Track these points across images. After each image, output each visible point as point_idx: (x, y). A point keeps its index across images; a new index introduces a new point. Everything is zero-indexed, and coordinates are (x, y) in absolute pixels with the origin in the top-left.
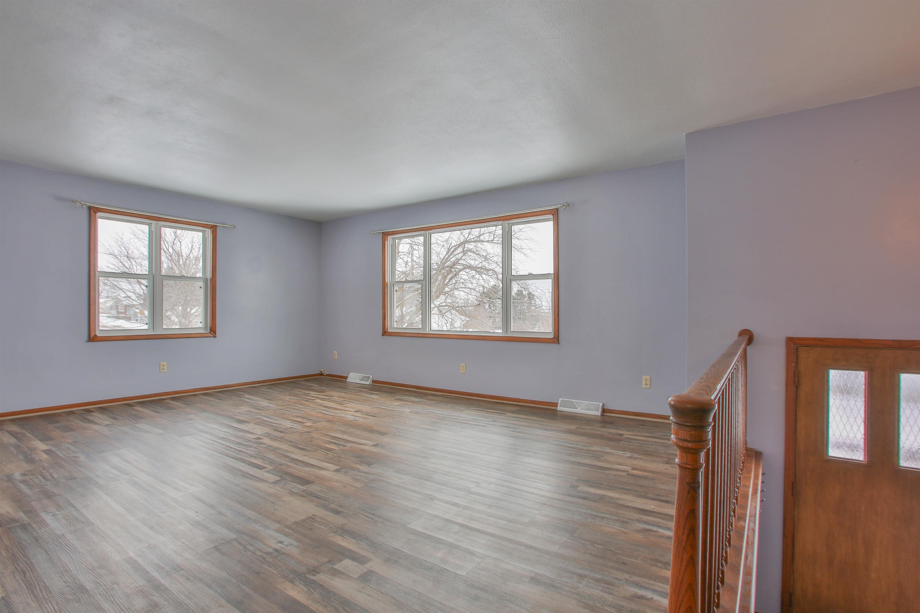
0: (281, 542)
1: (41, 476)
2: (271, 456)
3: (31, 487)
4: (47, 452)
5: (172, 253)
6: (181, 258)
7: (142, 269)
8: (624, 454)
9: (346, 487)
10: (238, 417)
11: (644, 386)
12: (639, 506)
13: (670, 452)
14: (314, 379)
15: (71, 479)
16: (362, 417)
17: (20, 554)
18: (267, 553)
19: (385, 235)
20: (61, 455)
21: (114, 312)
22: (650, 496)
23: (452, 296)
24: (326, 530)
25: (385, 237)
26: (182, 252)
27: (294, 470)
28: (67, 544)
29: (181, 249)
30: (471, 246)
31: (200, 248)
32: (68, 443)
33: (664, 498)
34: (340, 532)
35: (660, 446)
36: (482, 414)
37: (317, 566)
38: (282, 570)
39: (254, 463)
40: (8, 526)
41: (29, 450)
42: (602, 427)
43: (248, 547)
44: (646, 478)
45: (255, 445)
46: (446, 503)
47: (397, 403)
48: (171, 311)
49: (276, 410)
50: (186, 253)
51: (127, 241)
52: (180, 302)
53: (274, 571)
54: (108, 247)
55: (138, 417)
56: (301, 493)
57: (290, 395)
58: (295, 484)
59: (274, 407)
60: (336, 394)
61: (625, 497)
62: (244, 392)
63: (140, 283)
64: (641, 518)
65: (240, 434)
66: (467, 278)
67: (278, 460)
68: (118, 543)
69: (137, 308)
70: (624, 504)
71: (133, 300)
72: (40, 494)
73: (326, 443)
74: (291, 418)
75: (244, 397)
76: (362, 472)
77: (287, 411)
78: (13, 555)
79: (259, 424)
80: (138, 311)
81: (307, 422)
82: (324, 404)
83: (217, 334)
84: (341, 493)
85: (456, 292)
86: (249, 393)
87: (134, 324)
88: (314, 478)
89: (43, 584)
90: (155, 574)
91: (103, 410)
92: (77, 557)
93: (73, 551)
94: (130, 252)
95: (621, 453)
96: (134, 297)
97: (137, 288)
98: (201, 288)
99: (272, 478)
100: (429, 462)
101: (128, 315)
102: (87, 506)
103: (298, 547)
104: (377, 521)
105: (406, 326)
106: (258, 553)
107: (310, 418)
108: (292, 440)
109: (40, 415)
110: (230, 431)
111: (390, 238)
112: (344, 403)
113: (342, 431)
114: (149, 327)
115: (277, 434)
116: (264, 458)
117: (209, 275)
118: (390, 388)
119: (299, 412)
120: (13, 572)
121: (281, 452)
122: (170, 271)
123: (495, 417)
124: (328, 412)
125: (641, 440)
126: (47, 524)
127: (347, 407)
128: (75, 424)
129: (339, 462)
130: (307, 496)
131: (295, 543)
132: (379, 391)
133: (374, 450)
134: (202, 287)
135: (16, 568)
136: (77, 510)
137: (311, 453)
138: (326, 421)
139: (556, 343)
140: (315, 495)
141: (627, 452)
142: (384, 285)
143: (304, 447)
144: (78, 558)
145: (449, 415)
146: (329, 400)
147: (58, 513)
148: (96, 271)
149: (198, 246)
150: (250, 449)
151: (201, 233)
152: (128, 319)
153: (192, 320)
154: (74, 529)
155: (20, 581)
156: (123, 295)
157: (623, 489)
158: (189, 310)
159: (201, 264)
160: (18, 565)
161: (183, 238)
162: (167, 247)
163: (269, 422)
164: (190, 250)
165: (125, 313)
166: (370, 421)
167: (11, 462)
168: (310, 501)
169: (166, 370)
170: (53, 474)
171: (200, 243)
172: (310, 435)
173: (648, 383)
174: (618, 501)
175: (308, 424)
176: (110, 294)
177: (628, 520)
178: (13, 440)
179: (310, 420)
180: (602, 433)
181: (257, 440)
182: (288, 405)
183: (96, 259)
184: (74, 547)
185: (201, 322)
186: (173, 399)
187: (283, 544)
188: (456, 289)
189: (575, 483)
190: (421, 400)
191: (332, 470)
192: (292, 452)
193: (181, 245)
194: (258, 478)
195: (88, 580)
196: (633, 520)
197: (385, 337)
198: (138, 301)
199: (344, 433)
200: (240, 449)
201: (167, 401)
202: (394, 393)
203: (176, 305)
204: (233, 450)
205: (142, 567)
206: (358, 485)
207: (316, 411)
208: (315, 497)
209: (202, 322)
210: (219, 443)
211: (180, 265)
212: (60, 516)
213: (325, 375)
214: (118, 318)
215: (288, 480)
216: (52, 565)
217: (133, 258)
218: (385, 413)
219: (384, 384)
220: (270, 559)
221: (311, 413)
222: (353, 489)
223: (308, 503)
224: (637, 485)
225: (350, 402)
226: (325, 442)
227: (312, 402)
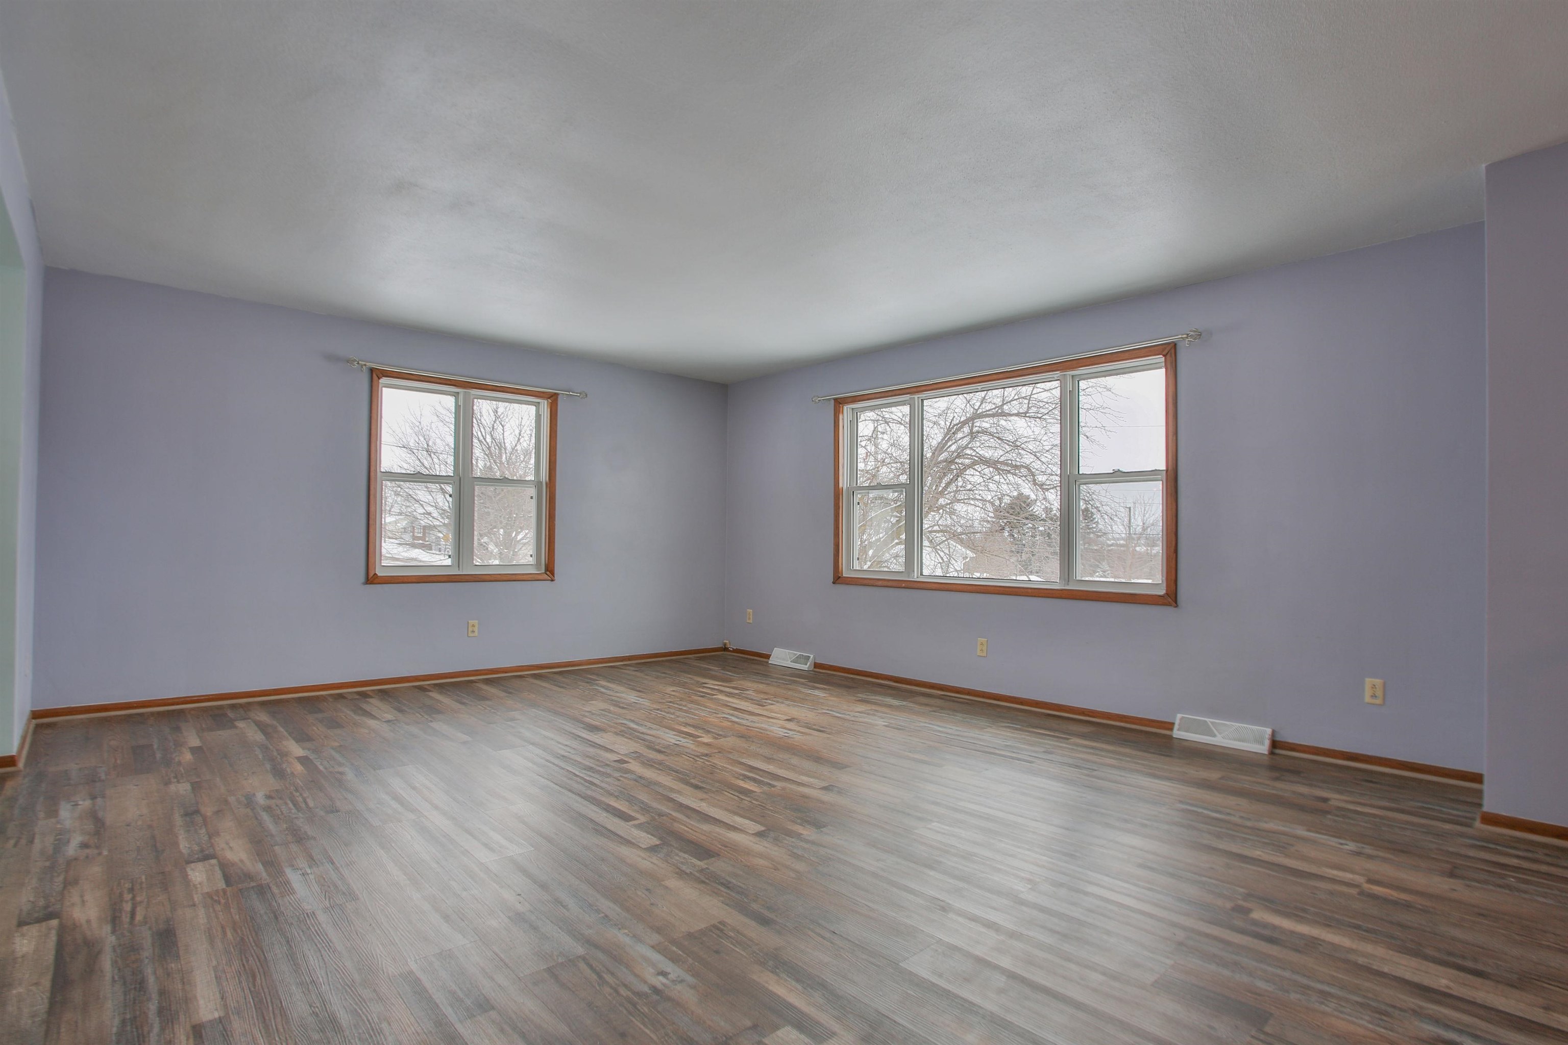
0: (664, 974)
1: (292, 802)
2: (644, 796)
3: (276, 819)
4: (303, 760)
5: (490, 444)
6: (503, 451)
7: (448, 469)
8: (1342, 844)
9: (778, 870)
10: (587, 720)
11: (1367, 699)
12: (1408, 976)
13: (1451, 849)
14: (713, 656)
15: (332, 812)
16: (799, 732)
17: (251, 939)
18: (639, 994)
19: (839, 403)
20: (321, 768)
21: (408, 537)
22: (1430, 952)
23: (952, 512)
24: (745, 957)
25: (840, 407)
26: (506, 442)
27: (683, 827)
28: (319, 932)
29: (503, 437)
30: (986, 424)
31: (531, 435)
32: (333, 748)
33: (1469, 964)
34: (771, 963)
35: (1424, 832)
36: (1023, 737)
37: (731, 1034)
38: (667, 1035)
39: (615, 809)
40: (240, 886)
41: (279, 754)
42: (1277, 779)
43: (605, 976)
44: (1408, 906)
45: (617, 774)
46: (973, 920)
47: (861, 707)
48: (488, 537)
49: (651, 710)
50: (511, 443)
51: (427, 426)
52: (501, 522)
53: (653, 1036)
54: (400, 435)
55: (434, 710)
56: (697, 875)
57: (673, 684)
58: (686, 856)
59: (647, 704)
60: (751, 686)
61: (1369, 948)
62: (598, 675)
63: (443, 492)
64: (1421, 1007)
65: (592, 751)
66: (981, 480)
67: (655, 805)
68: (392, 940)
69: (439, 532)
70: (1369, 965)
71: (433, 518)
72: (287, 834)
73: (738, 778)
74: (677, 727)
75: (597, 685)
76: (807, 841)
77: (668, 713)
78: (242, 939)
79: (623, 736)
80: (441, 535)
81: (703, 735)
82: (732, 703)
83: (555, 576)
84: (770, 881)
85: (958, 507)
86: (606, 678)
87: (435, 555)
88: (720, 846)
89: (278, 1001)
90: (448, 1011)
91: (384, 695)
92: (331, 958)
93: (326, 946)
94: (430, 444)
95: (1333, 842)
96: (435, 514)
97: (440, 498)
98: (532, 498)
99: (647, 839)
100: (930, 829)
101: (427, 541)
102: (352, 864)
103: (693, 987)
104: (842, 948)
105: (869, 567)
106: (623, 991)
107: (709, 729)
108: (678, 768)
109: (300, 698)
110: (575, 744)
111: (847, 409)
112: (765, 702)
113: (765, 757)
114: (452, 561)
115: (653, 755)
116: (631, 800)
117: (544, 476)
118: (846, 678)
119: (690, 715)
120: (239, 972)
121: (661, 790)
122: (487, 473)
123: (1050, 745)
124: (738, 718)
125: (1375, 816)
126: (293, 889)
127: (772, 711)
128: (345, 716)
129: (763, 816)
130: (707, 881)
131: (690, 979)
132: (828, 683)
133: (827, 797)
134: (534, 498)
135: (243, 965)
136: (336, 869)
137: (713, 795)
138: (736, 736)
139: (1171, 606)
140: (722, 881)
141: (1345, 839)
142: (837, 494)
143: (700, 784)
144: (332, 960)
145: (958, 735)
146: (738, 697)
147: (309, 872)
148: (378, 470)
149: (529, 432)
150: (607, 780)
151: (534, 408)
152: (427, 547)
153: (518, 551)
154: (330, 904)
155: (247, 991)
156: (421, 510)
157: (1358, 927)
158: (513, 535)
159: (533, 461)
160: (248, 961)
161: (507, 420)
162: (484, 435)
163: (639, 732)
164: (517, 439)
165: (423, 538)
166: (814, 740)
167: (253, 773)
168: (714, 892)
169: (476, 634)
170: (308, 800)
171: (531, 428)
172: (709, 761)
173: (1379, 693)
174: (1352, 957)
175: (706, 739)
176: (404, 509)
177: (1389, 1009)
178: (259, 737)
179: (709, 732)
180: (1280, 793)
181: (619, 764)
182: (670, 702)
183: (378, 452)
184: (328, 937)
185: (531, 556)
186: (488, 682)
187: (668, 979)
188: (959, 501)
189: (1241, 903)
190: (904, 703)
191: (750, 832)
192: (679, 792)
193: (503, 430)
194: (622, 837)
195: (344, 1006)
196: (1401, 1010)
197: (838, 586)
198: (441, 520)
199: (769, 760)
200: (591, 779)
201: (477, 684)
202: (854, 688)
203: (495, 527)
204: (579, 780)
205: (428, 993)
206: (800, 866)
207: (718, 716)
208: (722, 884)
209: (533, 556)
210: (557, 766)
211: (501, 463)
212: (312, 877)
213: (730, 651)
214: (414, 546)
215: (673, 846)
216: (294, 967)
217: (434, 453)
218: (841, 726)
219: (834, 670)
220: (645, 1008)
221: (710, 719)
222: (793, 875)
223: (710, 896)
224: (1391, 923)
225: (778, 702)
226: (736, 775)
227: (712, 699)
